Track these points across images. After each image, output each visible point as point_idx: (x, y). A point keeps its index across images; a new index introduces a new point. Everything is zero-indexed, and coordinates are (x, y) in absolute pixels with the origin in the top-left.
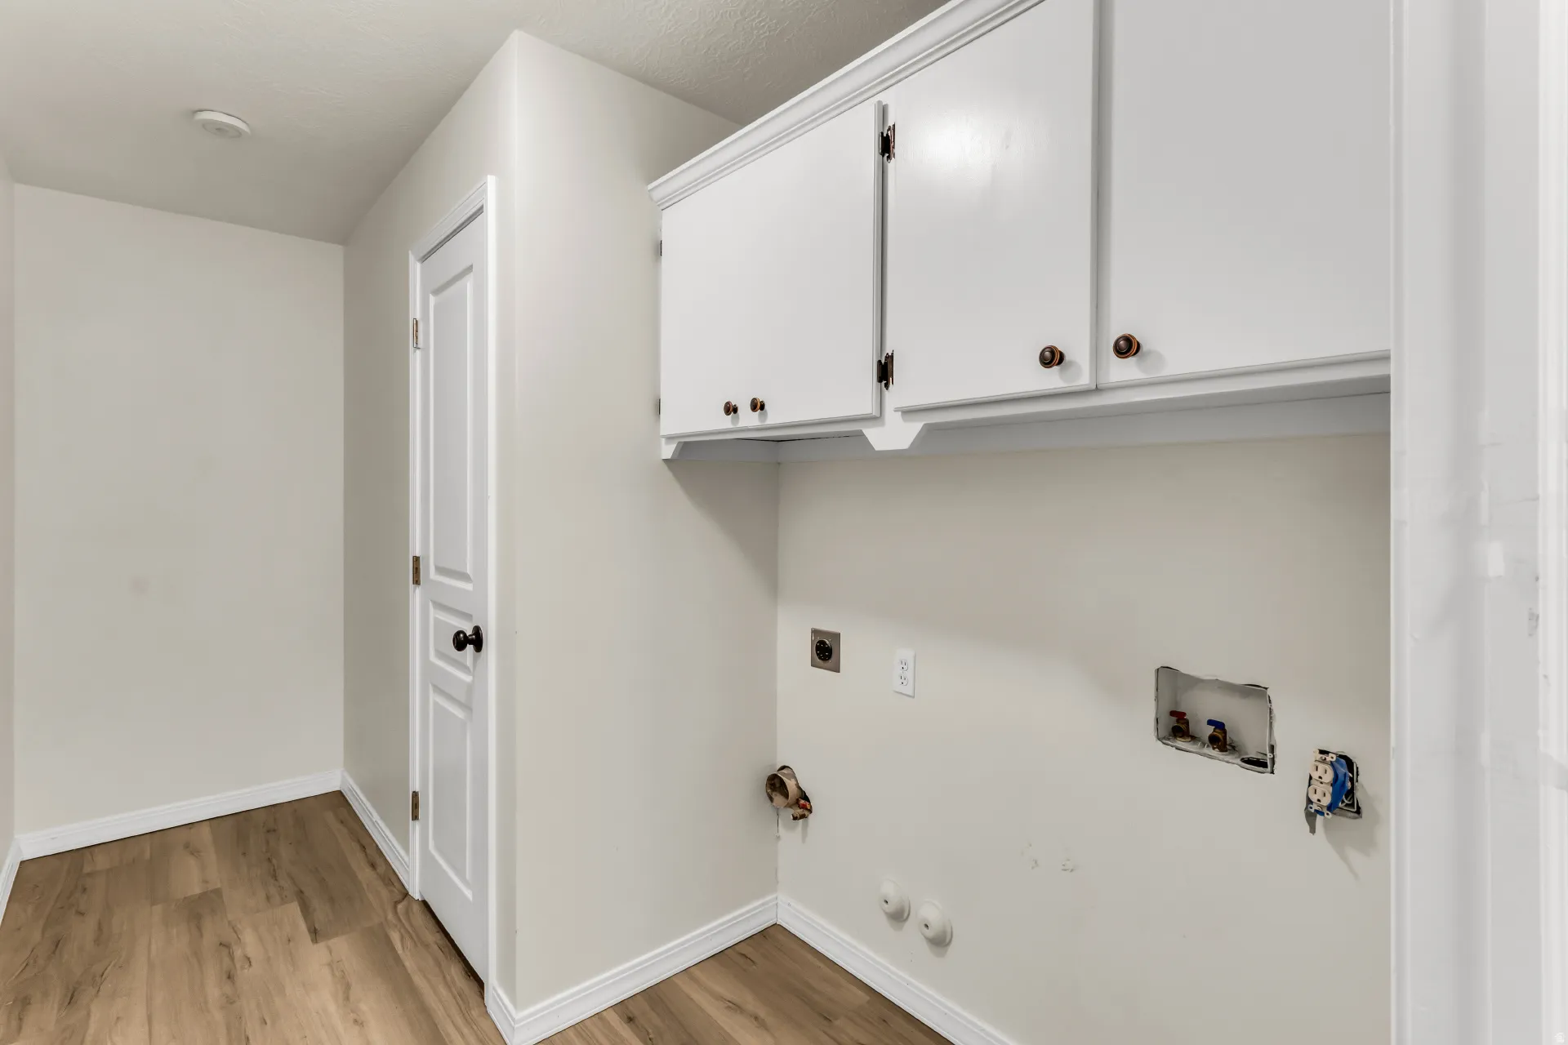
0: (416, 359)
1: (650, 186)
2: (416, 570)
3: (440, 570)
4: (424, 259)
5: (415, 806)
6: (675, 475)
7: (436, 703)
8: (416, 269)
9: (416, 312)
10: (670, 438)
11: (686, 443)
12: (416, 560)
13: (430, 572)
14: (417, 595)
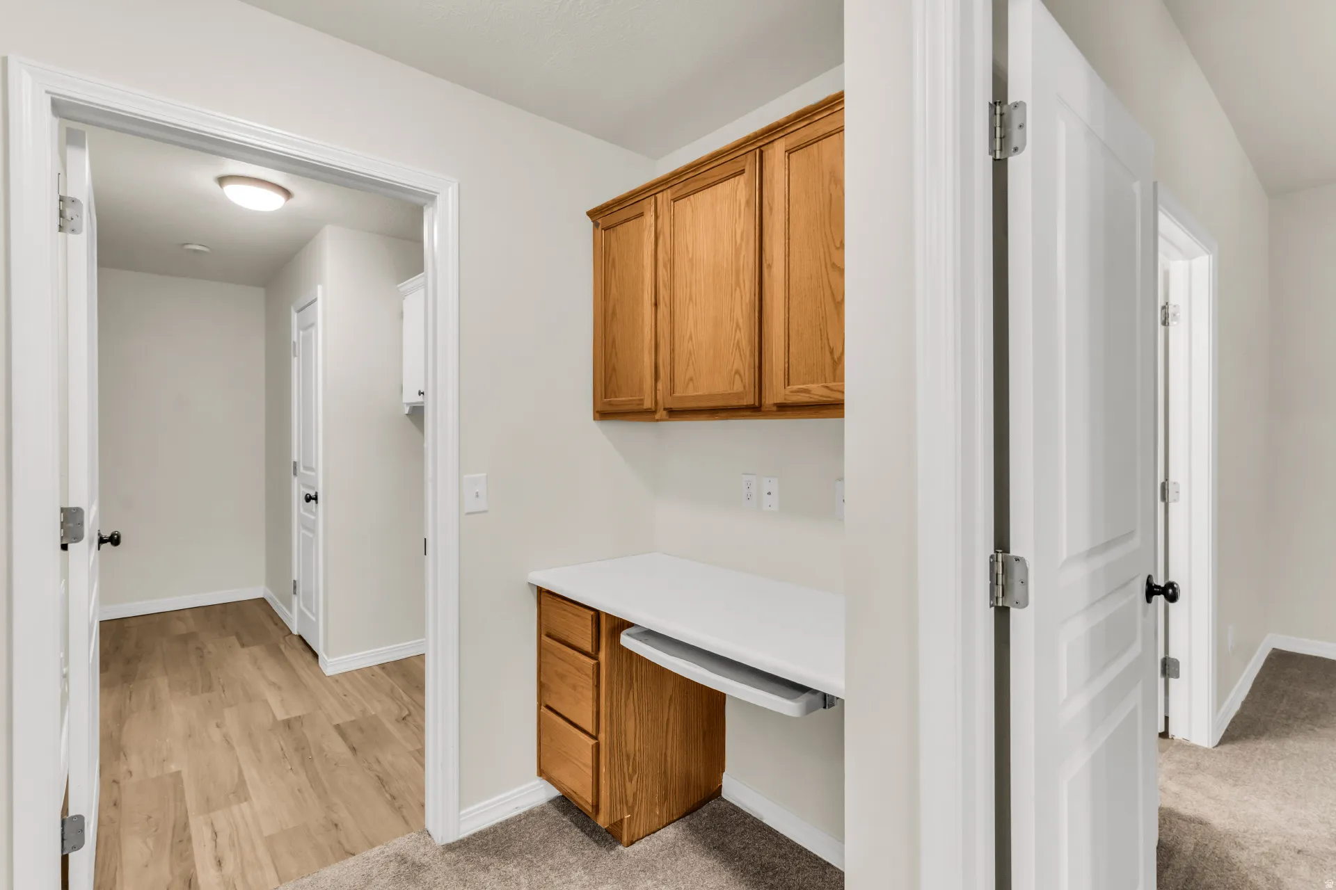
0: (295, 361)
1: (399, 286)
2: (295, 468)
3: (306, 468)
4: (299, 311)
5: (295, 587)
6: (412, 420)
7: (303, 534)
8: (295, 317)
9: (294, 338)
10: (408, 404)
11: (414, 407)
12: (295, 463)
13: (301, 469)
14: (295, 481)
